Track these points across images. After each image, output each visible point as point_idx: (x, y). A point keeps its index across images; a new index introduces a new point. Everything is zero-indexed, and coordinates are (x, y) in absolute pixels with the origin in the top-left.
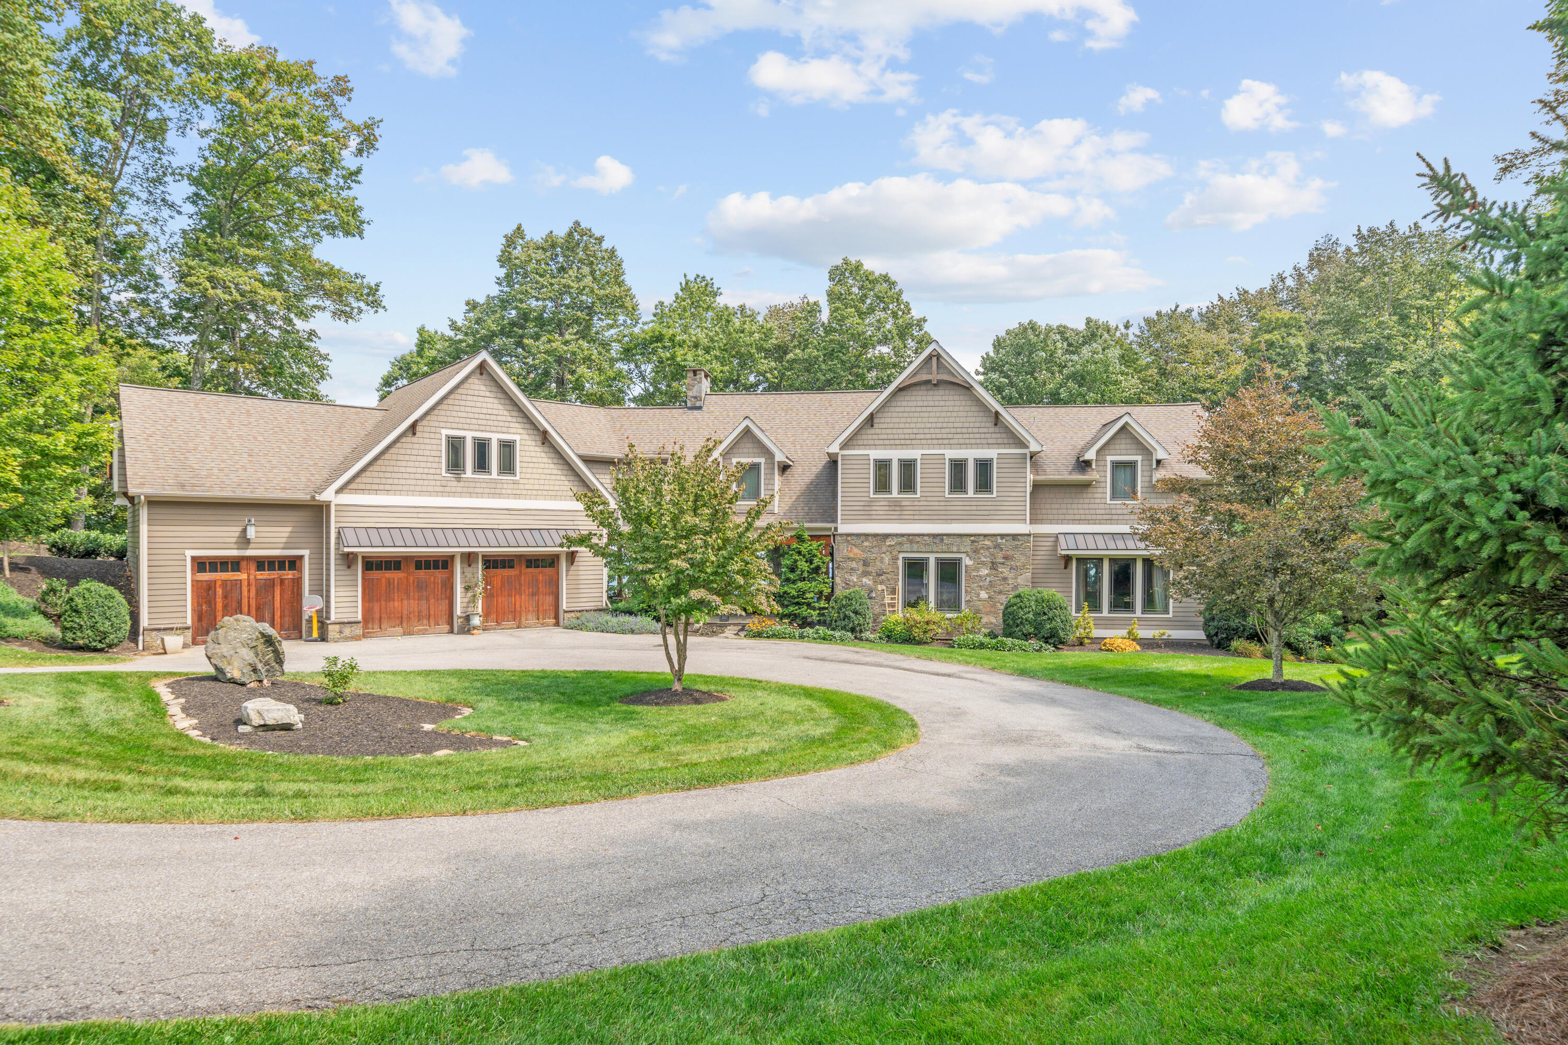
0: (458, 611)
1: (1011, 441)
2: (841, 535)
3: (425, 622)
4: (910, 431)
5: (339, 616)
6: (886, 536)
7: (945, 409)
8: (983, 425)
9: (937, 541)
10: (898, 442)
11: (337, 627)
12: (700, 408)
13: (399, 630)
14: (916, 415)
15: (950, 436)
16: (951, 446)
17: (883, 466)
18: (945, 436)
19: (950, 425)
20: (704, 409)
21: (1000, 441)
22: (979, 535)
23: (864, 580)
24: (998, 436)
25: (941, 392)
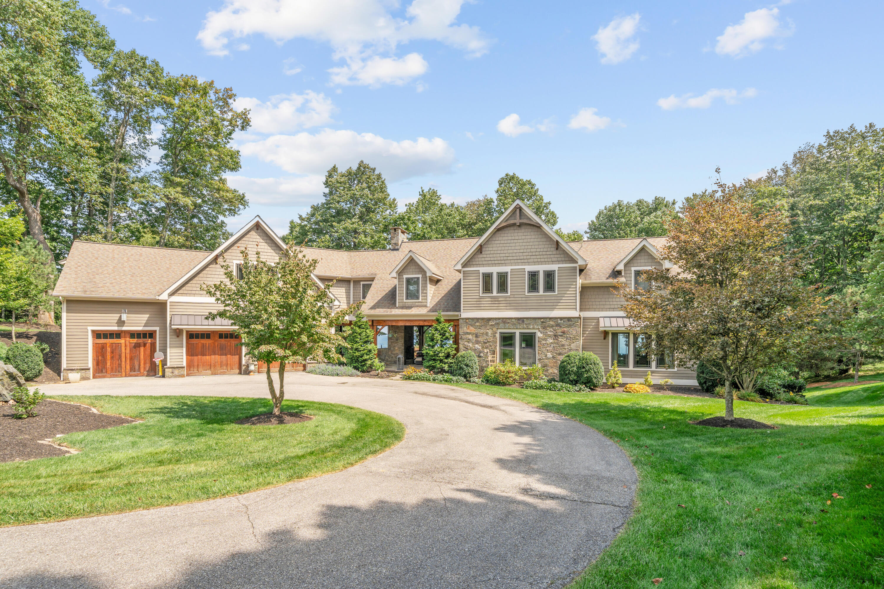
0: (243, 362)
1: (567, 259)
2: (463, 319)
3: (225, 367)
4: (504, 255)
5: (172, 363)
6: (489, 319)
7: (526, 241)
8: (549, 249)
9: (520, 322)
10: (496, 262)
11: (170, 370)
13: (209, 372)
14: (508, 245)
15: (528, 257)
16: (529, 263)
17: (487, 277)
18: (525, 257)
19: (529, 250)
20: (400, 250)
21: (559, 259)
22: (546, 318)
23: (476, 346)
24: (559, 256)
25: (523, 231)
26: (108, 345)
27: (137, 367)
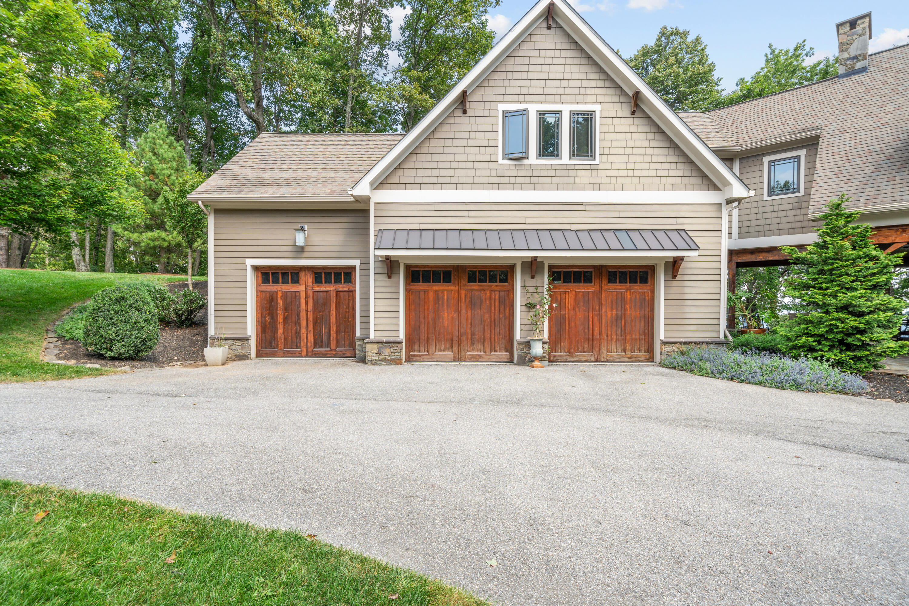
0: (518, 336)
3: (479, 346)
5: (379, 334)
11: (375, 346)
12: (864, 69)
13: (449, 355)
20: (871, 69)
26: (280, 294)
27: (325, 339)
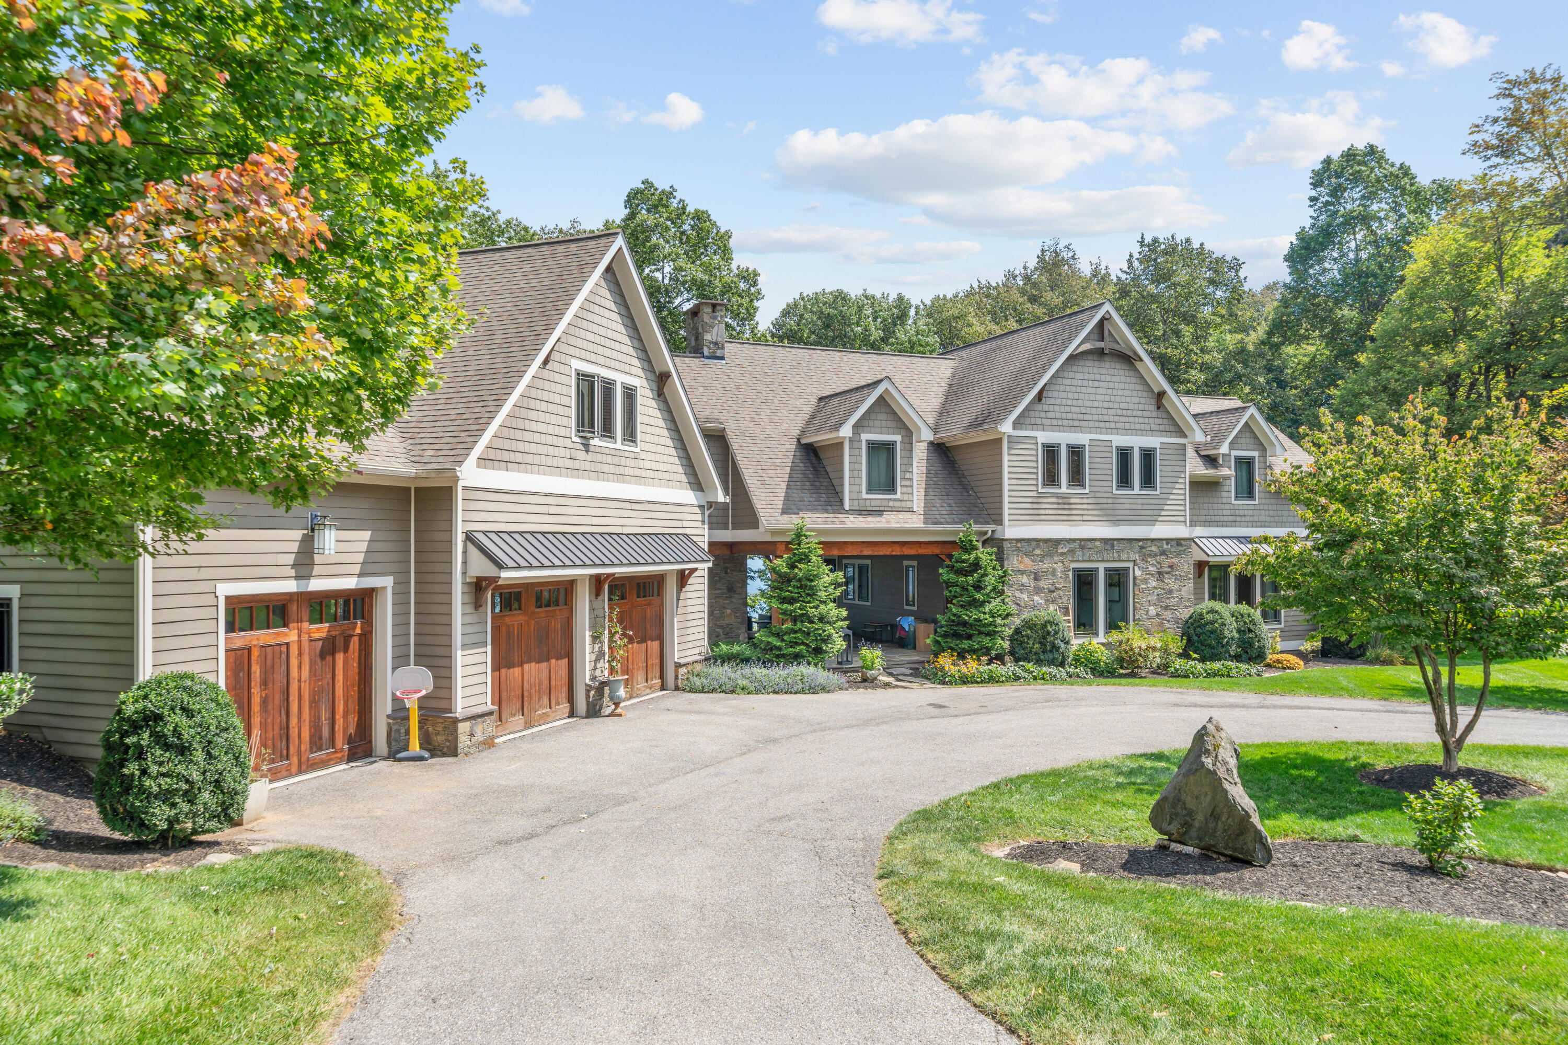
0: (587, 677)
1: (1172, 429)
2: (1010, 540)
3: (546, 699)
4: (1077, 410)
5: (466, 703)
6: (1058, 542)
7: (1111, 385)
8: (1147, 407)
9: (1108, 547)
10: (1065, 423)
11: (465, 727)
14: (1084, 390)
15: (1116, 419)
16: (1117, 431)
17: (1051, 452)
18: (1111, 418)
19: (1116, 405)
21: (1162, 428)
22: (1147, 540)
23: (1036, 598)
24: (1160, 421)
25: (1107, 364)
26: (258, 652)
27: (326, 733)
